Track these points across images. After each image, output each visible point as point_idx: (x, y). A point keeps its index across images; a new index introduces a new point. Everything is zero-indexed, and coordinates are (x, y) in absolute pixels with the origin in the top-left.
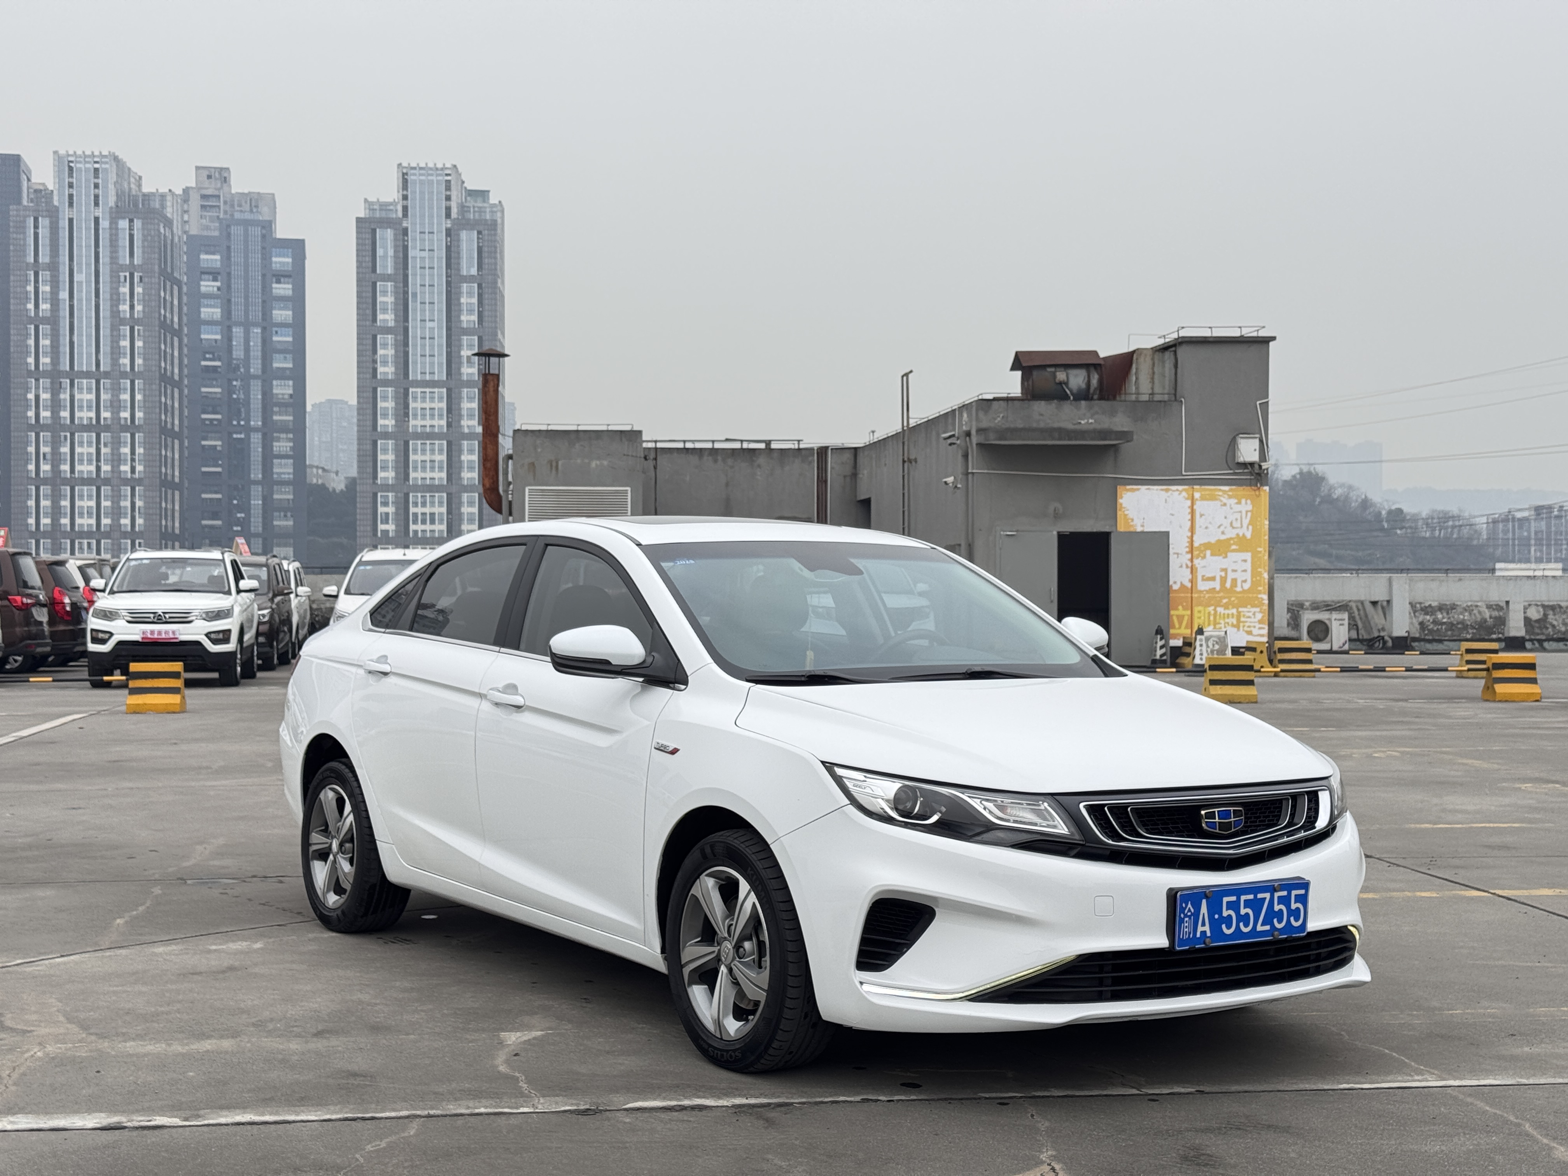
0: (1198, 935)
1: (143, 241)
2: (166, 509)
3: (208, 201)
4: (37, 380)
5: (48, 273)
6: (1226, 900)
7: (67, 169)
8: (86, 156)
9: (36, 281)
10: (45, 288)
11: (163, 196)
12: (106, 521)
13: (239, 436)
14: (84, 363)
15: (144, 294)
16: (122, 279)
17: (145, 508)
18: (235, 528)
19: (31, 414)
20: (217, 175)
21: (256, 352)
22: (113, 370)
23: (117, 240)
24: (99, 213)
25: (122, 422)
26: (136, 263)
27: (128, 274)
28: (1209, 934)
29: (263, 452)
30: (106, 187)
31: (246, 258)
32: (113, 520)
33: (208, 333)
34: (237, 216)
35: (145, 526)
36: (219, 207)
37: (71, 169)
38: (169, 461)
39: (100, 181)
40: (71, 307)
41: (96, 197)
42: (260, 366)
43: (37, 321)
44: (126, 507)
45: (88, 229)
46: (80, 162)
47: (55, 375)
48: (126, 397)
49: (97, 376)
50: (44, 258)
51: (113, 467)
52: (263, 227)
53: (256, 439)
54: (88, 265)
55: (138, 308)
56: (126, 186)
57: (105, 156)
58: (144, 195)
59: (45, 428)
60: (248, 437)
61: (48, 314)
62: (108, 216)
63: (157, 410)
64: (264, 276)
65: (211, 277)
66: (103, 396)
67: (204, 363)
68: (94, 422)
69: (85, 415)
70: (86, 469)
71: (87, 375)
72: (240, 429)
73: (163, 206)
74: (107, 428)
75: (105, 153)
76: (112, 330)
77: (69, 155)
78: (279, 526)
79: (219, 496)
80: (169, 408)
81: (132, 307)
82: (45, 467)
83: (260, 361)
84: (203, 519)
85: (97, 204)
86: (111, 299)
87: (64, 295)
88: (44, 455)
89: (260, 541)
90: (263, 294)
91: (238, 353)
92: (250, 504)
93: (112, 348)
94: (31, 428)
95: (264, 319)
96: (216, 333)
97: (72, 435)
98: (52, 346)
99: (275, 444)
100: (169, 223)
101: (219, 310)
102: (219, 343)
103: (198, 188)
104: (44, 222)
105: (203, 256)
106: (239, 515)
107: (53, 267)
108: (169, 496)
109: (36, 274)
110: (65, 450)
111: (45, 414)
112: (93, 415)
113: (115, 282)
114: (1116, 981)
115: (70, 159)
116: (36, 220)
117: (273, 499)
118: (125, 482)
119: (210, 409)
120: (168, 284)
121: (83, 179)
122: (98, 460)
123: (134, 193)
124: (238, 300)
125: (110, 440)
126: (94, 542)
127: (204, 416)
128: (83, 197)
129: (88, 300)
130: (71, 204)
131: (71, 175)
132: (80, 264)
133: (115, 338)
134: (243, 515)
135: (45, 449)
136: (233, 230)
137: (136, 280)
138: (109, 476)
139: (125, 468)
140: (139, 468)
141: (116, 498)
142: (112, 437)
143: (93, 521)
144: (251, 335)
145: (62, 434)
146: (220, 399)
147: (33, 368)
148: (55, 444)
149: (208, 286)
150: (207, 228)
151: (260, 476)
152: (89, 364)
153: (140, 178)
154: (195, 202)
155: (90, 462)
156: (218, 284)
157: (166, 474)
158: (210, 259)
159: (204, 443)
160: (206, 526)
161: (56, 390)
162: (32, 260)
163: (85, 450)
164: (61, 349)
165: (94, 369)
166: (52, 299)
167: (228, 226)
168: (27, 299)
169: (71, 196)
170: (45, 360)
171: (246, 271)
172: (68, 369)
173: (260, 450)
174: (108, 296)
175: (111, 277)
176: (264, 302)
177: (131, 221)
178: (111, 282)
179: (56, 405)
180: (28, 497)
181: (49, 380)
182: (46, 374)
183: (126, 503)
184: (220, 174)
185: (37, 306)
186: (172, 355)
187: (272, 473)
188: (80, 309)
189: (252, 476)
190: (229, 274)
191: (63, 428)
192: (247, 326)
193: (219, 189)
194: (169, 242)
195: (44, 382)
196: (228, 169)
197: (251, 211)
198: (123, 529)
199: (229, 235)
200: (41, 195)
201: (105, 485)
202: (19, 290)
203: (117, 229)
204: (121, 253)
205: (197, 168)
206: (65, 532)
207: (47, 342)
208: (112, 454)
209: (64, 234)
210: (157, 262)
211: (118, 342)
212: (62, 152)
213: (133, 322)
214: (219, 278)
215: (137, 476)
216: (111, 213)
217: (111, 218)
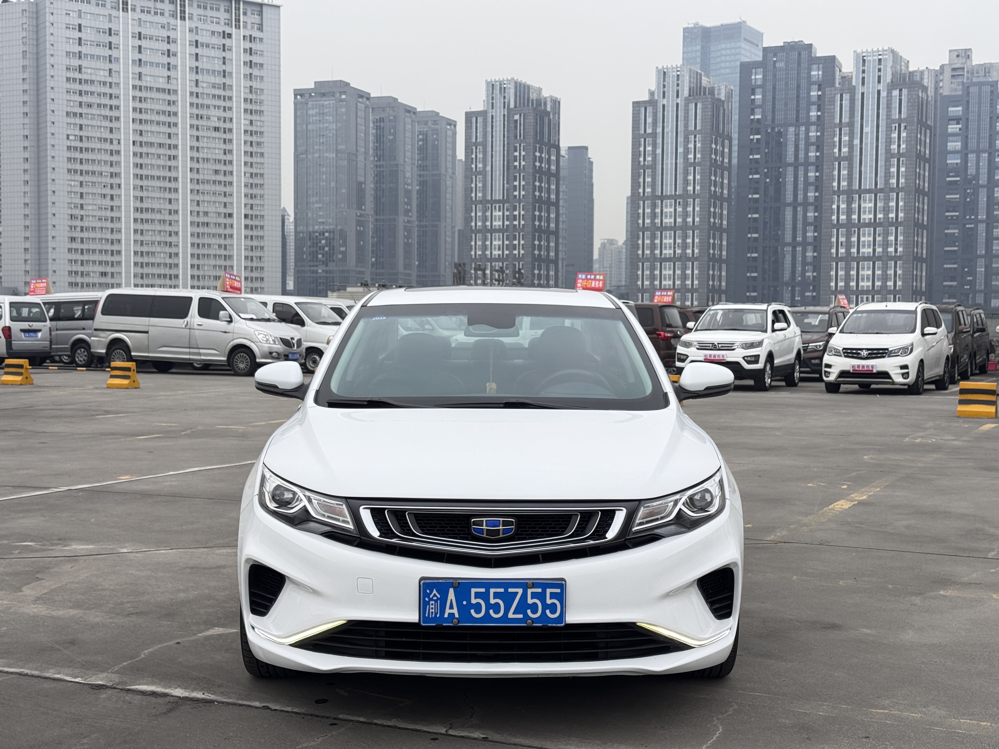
0: (446, 615)
1: (908, 103)
2: (916, 275)
3: (956, 72)
4: (839, 196)
5: (848, 128)
6: (473, 591)
7: (861, 61)
8: (873, 52)
9: (840, 134)
10: (845, 138)
11: (922, 72)
12: (878, 284)
13: (970, 226)
14: (868, 184)
15: (907, 137)
16: (893, 129)
17: (903, 275)
18: (966, 287)
19: (834, 217)
20: (963, 54)
21: (984, 170)
22: (885, 187)
23: (891, 104)
24: (881, 87)
25: (890, 220)
26: (902, 117)
27: (897, 125)
28: (457, 616)
29: (986, 236)
30: (886, 70)
31: (979, 107)
32: (882, 283)
33: (952, 159)
34: (975, 80)
35: (903, 286)
36: (963, 75)
37: (864, 61)
38: (920, 244)
39: (882, 67)
40: (861, 149)
41: (879, 77)
42: (986, 179)
43: (840, 159)
44: (891, 275)
45: (873, 98)
46: (870, 56)
47: (849, 193)
48: (893, 204)
49: (875, 192)
50: (845, 119)
51: (883, 249)
52: (992, 86)
53: (982, 227)
54: (872, 121)
55: (903, 146)
56: (898, 67)
57: (886, 50)
58: (910, 73)
59: (842, 226)
60: (976, 227)
61: (847, 155)
62: (886, 88)
63: (913, 212)
64: (991, 118)
65: (955, 122)
66: (879, 205)
67: (948, 179)
68: (872, 221)
69: (867, 217)
70: (866, 251)
71: (869, 191)
72: (971, 221)
73: (922, 79)
74: (880, 224)
75: (886, 48)
76: (886, 162)
77: (863, 52)
78: (996, 285)
79: (956, 266)
80: (921, 210)
81: (899, 146)
82: (842, 251)
83: (986, 176)
84: (945, 281)
85: (879, 82)
86: (886, 142)
87: (857, 142)
88: (842, 243)
89: (983, 295)
90: (990, 130)
91: (972, 171)
92: (976, 271)
93: (885, 173)
94: (834, 226)
95: (990, 147)
96: (957, 159)
97: (859, 230)
98: (848, 174)
99: (995, 230)
100: (925, 89)
101: (960, 143)
102: (959, 165)
103: (950, 64)
104: (846, 97)
105: (951, 109)
106: (968, 278)
107: (851, 125)
108: (919, 267)
109: (840, 130)
110: (854, 239)
111: (843, 217)
112: (872, 216)
113: (889, 130)
114: (389, 644)
115: (864, 54)
116: (841, 96)
117: (992, 268)
118: (891, 258)
119: (951, 209)
120: (923, 129)
121: (871, 68)
122: (874, 245)
123: (903, 72)
124: (973, 135)
125: (882, 232)
126: (870, 296)
127: (947, 214)
128: (871, 78)
129: (872, 143)
130: (863, 84)
131: (864, 65)
132: (867, 121)
133: (888, 166)
134: (971, 278)
135: (842, 239)
136: (972, 89)
137: (902, 128)
138: (881, 254)
139: (891, 250)
140: (900, 249)
141: (885, 269)
142: (884, 230)
143: (870, 284)
144: (981, 158)
145: (853, 229)
146: (958, 202)
147: (836, 189)
148: (848, 236)
149: (953, 128)
150: (955, 90)
151: (984, 252)
152: (871, 184)
153: (908, 62)
154: (948, 73)
155: (869, 246)
156: (960, 126)
157: (917, 252)
158: (956, 110)
159: (946, 231)
160: (947, 286)
161: (849, 202)
162: (838, 121)
163: (866, 239)
164: (854, 176)
165: (874, 187)
166: (849, 145)
167: (968, 87)
168: (834, 146)
169: (863, 78)
170: (844, 184)
171: (979, 116)
172: (857, 188)
173: (984, 234)
174: (884, 140)
175: (887, 127)
176: (990, 136)
177: (901, 90)
178: (887, 131)
179: (849, 211)
180: (831, 269)
181: (845, 196)
182: (844, 192)
183: (891, 272)
184: (965, 53)
185: (840, 150)
186: (924, 175)
187: (992, 250)
188: (867, 150)
189: (978, 252)
190: (967, 119)
191: (854, 225)
192: (978, 152)
193: (964, 63)
194: (925, 102)
195: (843, 197)
196: (970, 49)
197: (985, 76)
198: (888, 288)
199: (968, 93)
200: (846, 79)
201: (878, 261)
202: (829, 140)
203: (891, 96)
204: (893, 112)
205: (950, 51)
206: (853, 290)
207: (846, 172)
208: (883, 241)
209: (858, 103)
210: (916, 115)
211: (889, 169)
212: (859, 51)
213: (899, 155)
214: (961, 122)
215: (898, 254)
216: (888, 86)
217: (888, 90)
